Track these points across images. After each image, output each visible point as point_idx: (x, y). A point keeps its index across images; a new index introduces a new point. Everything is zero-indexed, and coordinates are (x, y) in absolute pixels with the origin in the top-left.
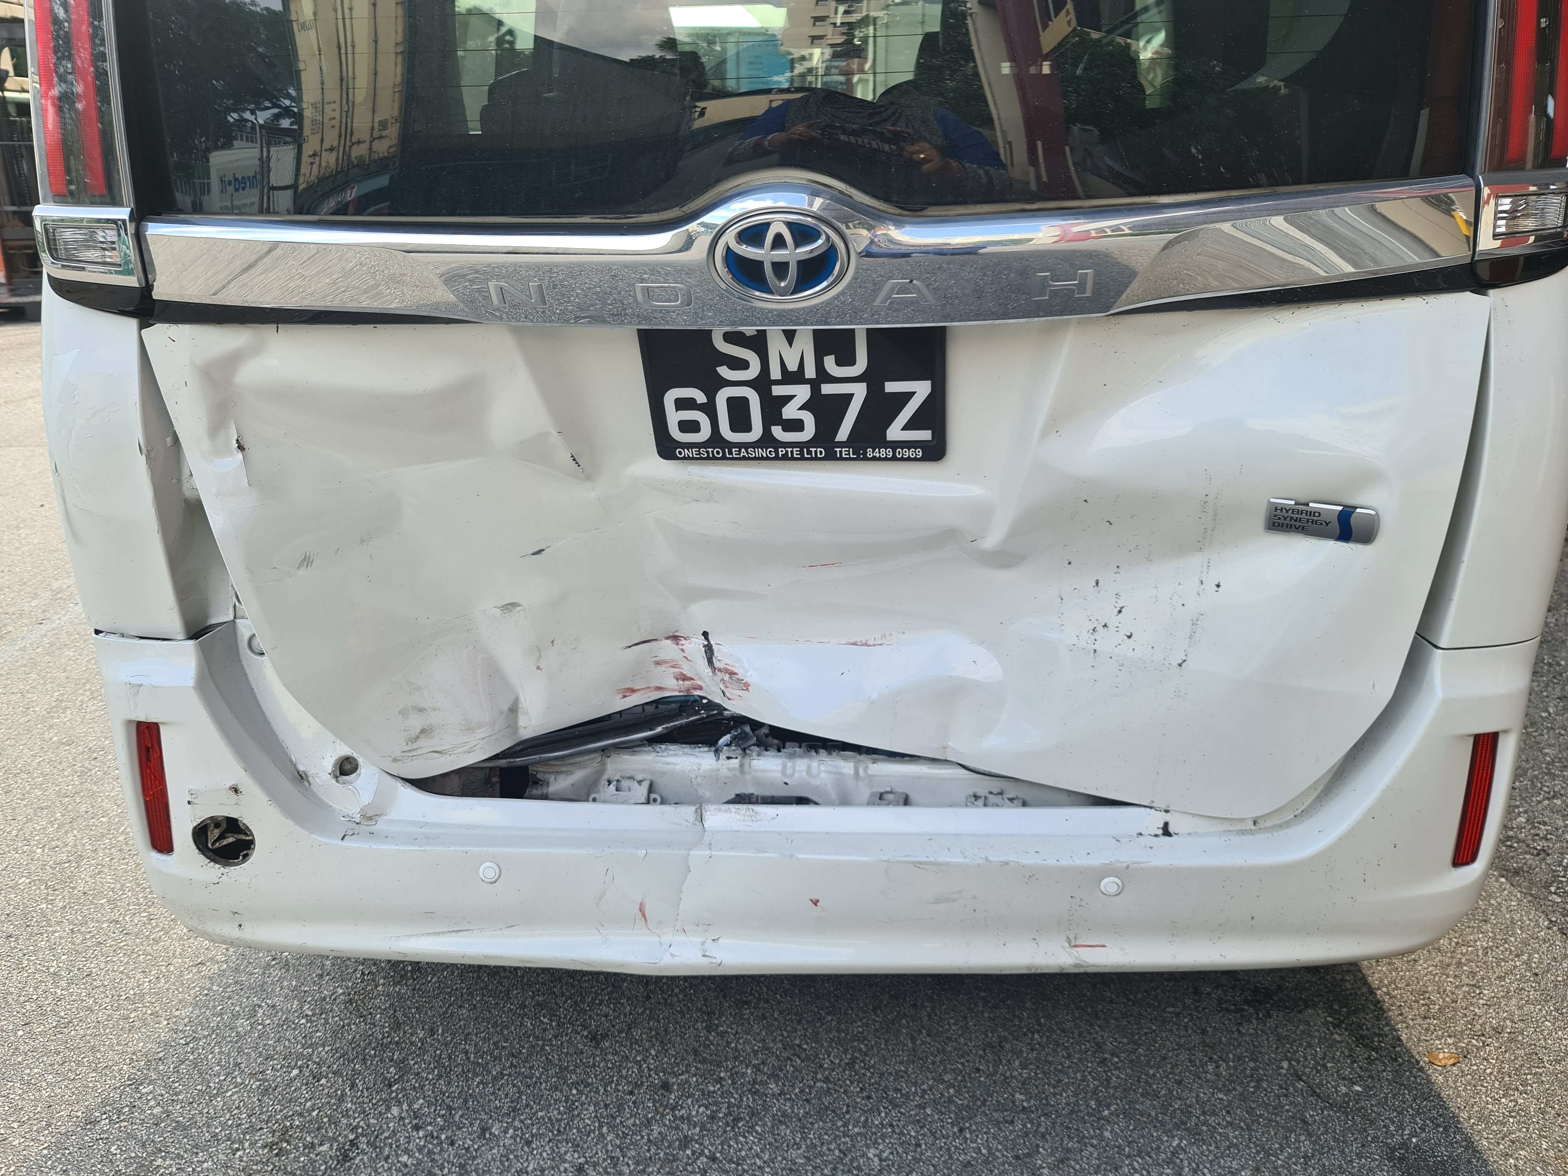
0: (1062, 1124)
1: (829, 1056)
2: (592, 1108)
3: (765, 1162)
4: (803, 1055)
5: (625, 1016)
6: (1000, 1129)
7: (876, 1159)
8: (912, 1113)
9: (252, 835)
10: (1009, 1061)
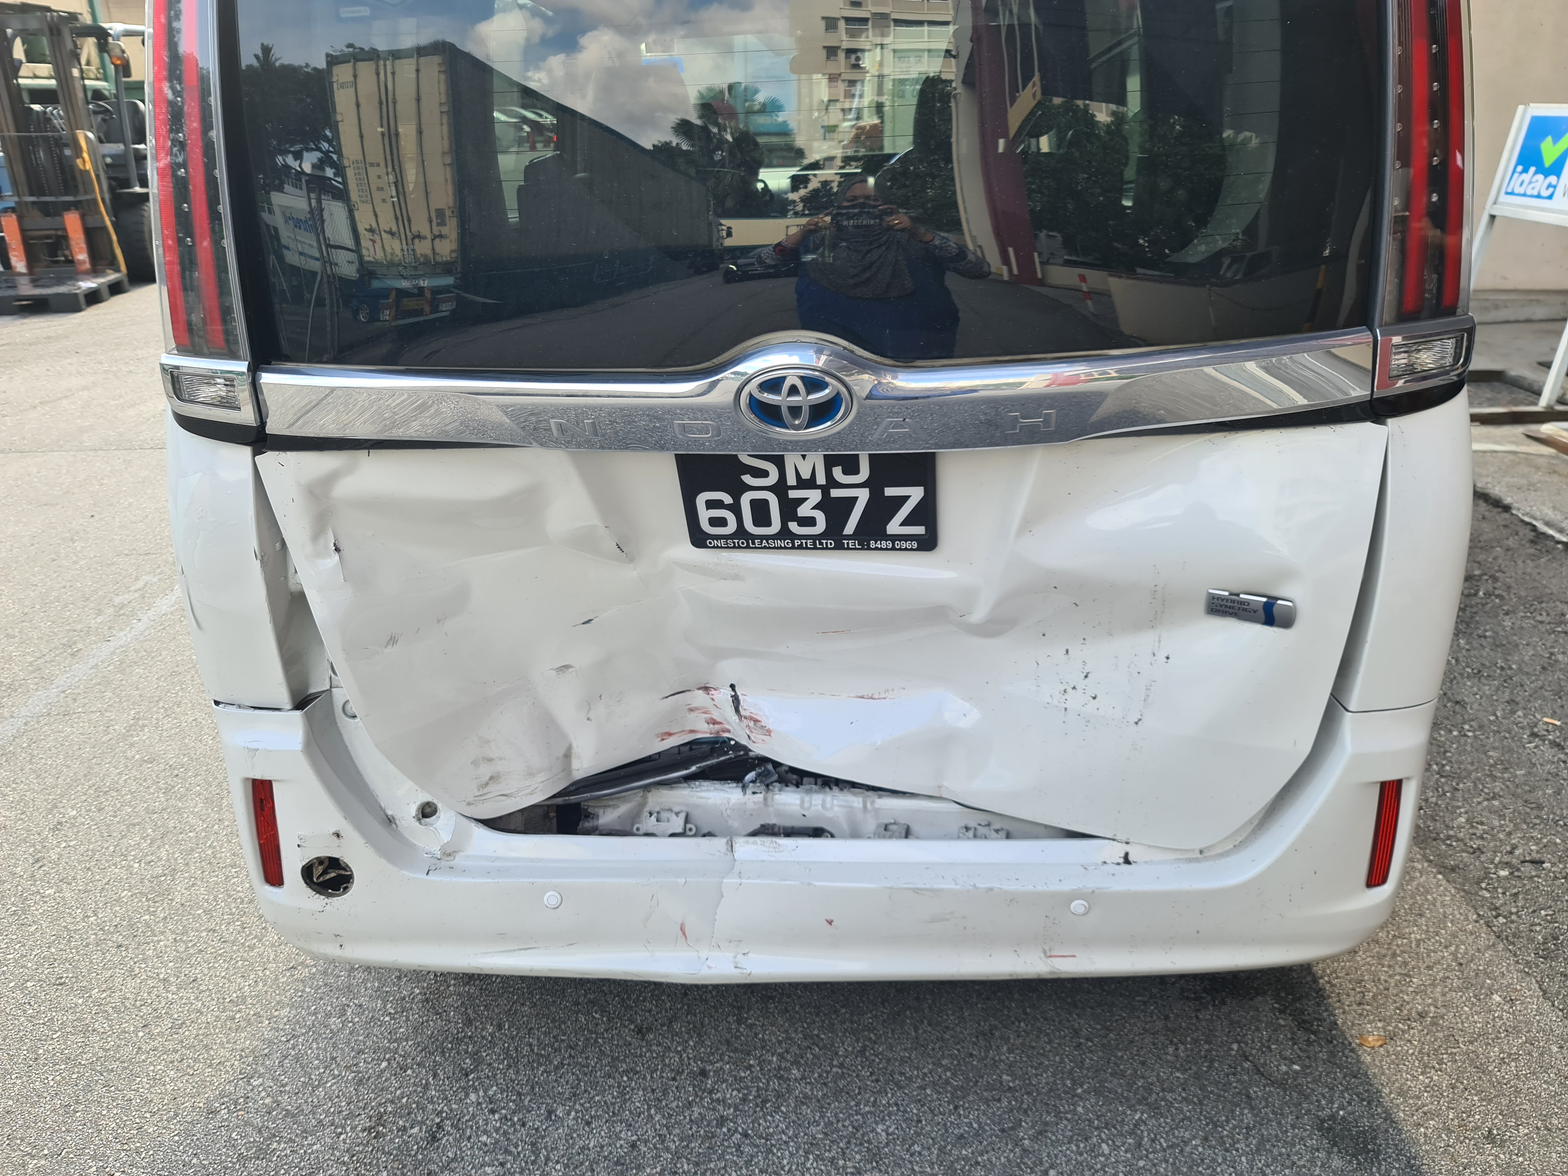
0: (1042, 1101)
1: (843, 1044)
2: (641, 1093)
3: (789, 1137)
4: (821, 1044)
5: (666, 1011)
6: (989, 1106)
7: (884, 1134)
8: (915, 1093)
9: (351, 871)
10: (998, 1047)
